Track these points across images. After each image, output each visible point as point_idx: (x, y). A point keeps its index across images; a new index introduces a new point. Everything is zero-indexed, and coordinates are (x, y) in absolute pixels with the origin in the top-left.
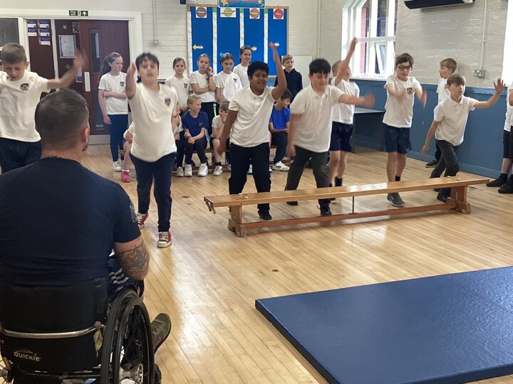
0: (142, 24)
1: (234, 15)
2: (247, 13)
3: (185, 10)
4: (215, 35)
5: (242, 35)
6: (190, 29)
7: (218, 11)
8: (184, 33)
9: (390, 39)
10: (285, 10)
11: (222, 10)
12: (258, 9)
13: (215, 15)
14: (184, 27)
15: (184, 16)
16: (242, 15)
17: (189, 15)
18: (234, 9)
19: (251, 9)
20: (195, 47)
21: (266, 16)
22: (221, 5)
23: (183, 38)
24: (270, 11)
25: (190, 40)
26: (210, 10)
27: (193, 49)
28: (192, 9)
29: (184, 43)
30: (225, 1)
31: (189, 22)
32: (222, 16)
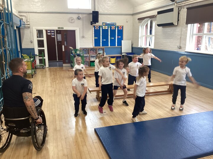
0: (79, 31)
1: (107, 28)
2: (111, 28)
3: (92, 27)
4: (101, 34)
5: (109, 34)
6: (94, 32)
7: (102, 27)
8: (92, 34)
9: (153, 36)
10: (122, 27)
11: (103, 27)
12: (114, 26)
13: (101, 28)
14: (92, 32)
15: (92, 29)
16: (109, 28)
17: (93, 28)
18: (107, 26)
19: (112, 26)
20: (95, 38)
21: (117, 28)
22: (103, 25)
23: (92, 35)
24: (118, 27)
25: (94, 36)
26: (100, 27)
27: (95, 39)
28: (94, 27)
29: (92, 37)
30: (104, 24)
31: (94, 30)
32: (103, 28)
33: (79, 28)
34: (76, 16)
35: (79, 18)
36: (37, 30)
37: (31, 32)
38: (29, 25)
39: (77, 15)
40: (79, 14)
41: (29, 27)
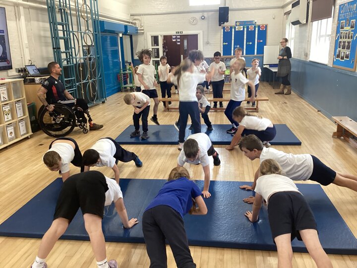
0: (203, 35)
1: (242, 29)
2: (248, 28)
3: (220, 29)
4: (233, 38)
5: (245, 38)
6: (222, 36)
7: (235, 28)
8: (220, 38)
11: (237, 27)
12: (253, 26)
13: (233, 30)
14: (220, 35)
15: (220, 31)
16: (245, 29)
17: (222, 30)
18: (242, 27)
19: (250, 26)
20: (224, 44)
21: (257, 29)
22: (236, 25)
23: (220, 40)
25: (222, 41)
26: (231, 28)
28: (224, 28)
29: (220, 42)
30: (238, 24)
31: (222, 33)
32: (236, 30)
33: (203, 32)
34: (200, 15)
35: (203, 18)
36: (152, 36)
37: (146, 40)
38: (143, 30)
39: (201, 13)
40: (203, 13)
41: (143, 33)
